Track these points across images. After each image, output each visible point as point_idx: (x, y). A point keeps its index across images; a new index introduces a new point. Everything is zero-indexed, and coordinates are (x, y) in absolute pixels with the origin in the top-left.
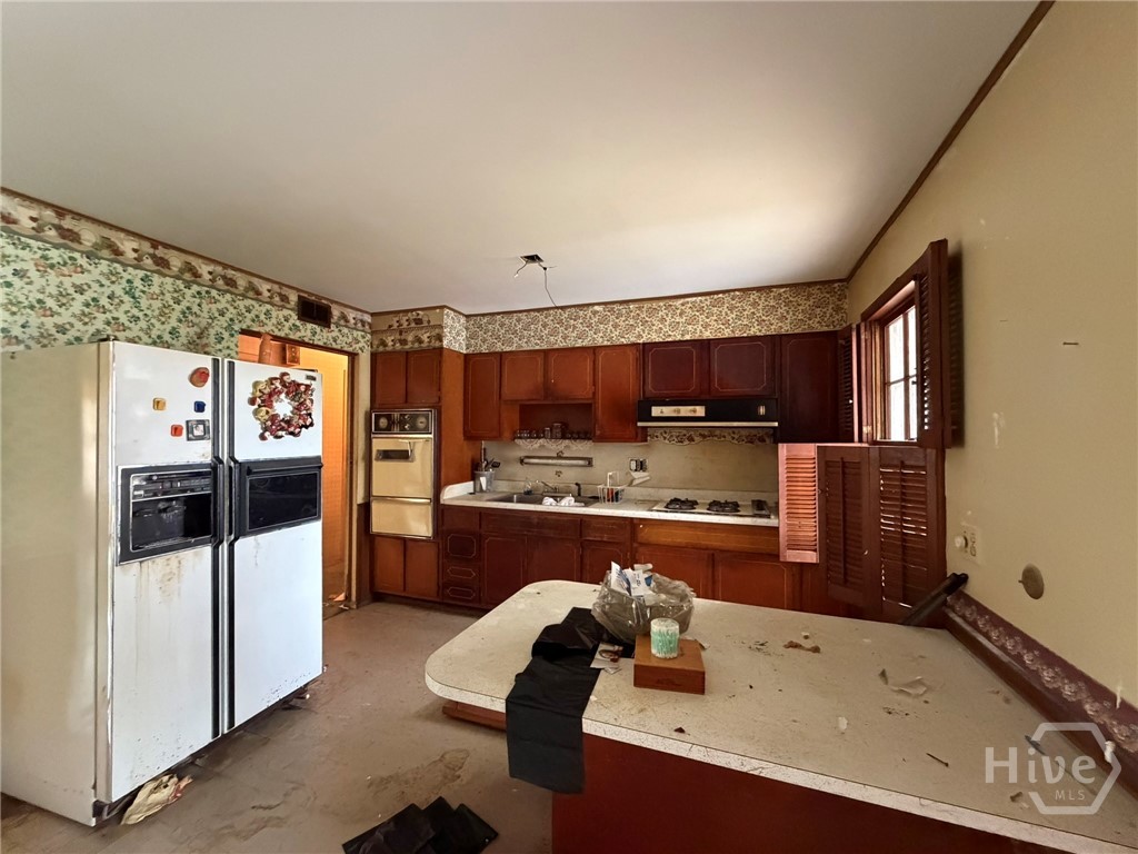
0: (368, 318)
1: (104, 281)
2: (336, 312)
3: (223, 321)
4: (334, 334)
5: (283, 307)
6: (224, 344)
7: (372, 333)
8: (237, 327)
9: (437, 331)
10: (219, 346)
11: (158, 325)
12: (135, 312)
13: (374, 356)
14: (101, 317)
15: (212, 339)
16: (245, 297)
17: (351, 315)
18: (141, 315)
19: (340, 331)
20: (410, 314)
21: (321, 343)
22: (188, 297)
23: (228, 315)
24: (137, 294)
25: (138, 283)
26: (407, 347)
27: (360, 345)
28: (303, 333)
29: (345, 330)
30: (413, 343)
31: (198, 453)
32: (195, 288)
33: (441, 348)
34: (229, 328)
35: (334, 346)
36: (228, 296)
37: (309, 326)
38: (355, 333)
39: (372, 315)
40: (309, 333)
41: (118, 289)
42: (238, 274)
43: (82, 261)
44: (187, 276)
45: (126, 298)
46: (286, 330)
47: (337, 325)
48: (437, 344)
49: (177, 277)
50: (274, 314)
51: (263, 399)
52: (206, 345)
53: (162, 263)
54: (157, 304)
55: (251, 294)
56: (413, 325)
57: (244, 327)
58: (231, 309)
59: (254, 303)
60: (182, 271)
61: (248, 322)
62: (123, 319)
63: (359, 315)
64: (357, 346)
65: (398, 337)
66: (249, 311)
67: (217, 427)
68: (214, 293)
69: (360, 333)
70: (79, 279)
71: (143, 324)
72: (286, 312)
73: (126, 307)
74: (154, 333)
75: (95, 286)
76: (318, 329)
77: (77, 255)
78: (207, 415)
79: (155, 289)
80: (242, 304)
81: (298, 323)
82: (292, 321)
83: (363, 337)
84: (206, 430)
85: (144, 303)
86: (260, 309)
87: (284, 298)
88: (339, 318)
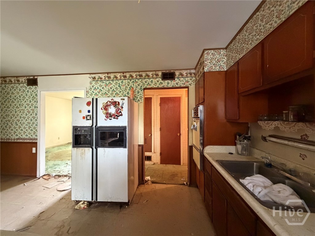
0: (193, 71)
1: (115, 85)
2: (177, 73)
3: (139, 87)
4: (176, 82)
5: (157, 78)
6: (140, 93)
7: (196, 77)
8: (143, 88)
10: (138, 94)
11: (125, 92)
12: (120, 90)
16: (145, 78)
17: (184, 73)
19: (180, 80)
20: (199, 62)
21: (171, 86)
22: (131, 83)
23: (140, 85)
24: (121, 86)
25: (121, 83)
26: (199, 78)
27: (189, 83)
28: (164, 84)
29: (182, 79)
31: (88, 123)
32: (132, 80)
33: (204, 73)
34: (141, 89)
35: (177, 86)
36: (140, 80)
37: (166, 81)
38: (187, 79)
39: (195, 69)
40: (166, 84)
42: (143, 73)
43: (111, 82)
44: (131, 78)
46: (158, 85)
47: (178, 78)
49: (128, 79)
50: (154, 81)
51: (106, 108)
52: (135, 95)
53: (125, 77)
54: (124, 87)
55: (147, 77)
56: (200, 66)
57: (145, 87)
58: (141, 83)
59: (147, 79)
60: (129, 77)
62: (118, 93)
63: (188, 71)
65: (198, 74)
66: (146, 82)
68: (137, 80)
69: (189, 78)
70: (111, 86)
73: (118, 90)
74: (124, 94)
75: (113, 87)
76: (170, 81)
78: (91, 114)
79: (124, 84)
80: (144, 81)
81: (162, 82)
82: (160, 82)
83: (191, 79)
86: (149, 81)
87: (157, 75)
88: (179, 75)
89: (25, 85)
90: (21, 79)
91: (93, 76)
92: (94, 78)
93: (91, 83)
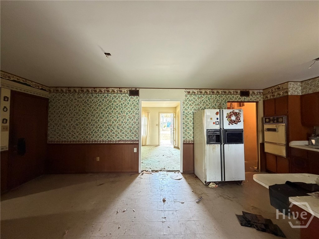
0: (261, 91)
1: (206, 98)
2: (251, 92)
3: (224, 101)
4: (250, 98)
5: (237, 94)
6: (224, 105)
7: (263, 95)
8: (226, 101)
9: (286, 90)
10: (223, 106)
11: (213, 104)
12: (210, 102)
13: (264, 102)
14: (205, 104)
15: (222, 105)
16: (228, 94)
17: (256, 92)
18: (210, 103)
19: (252, 96)
20: (275, 87)
21: (247, 101)
22: (217, 97)
23: (225, 99)
24: (210, 99)
25: (210, 97)
26: (275, 97)
27: (259, 99)
28: (242, 99)
29: (254, 96)
30: (277, 95)
31: (217, 127)
32: (219, 95)
33: (288, 96)
34: (225, 102)
35: (251, 101)
36: (225, 95)
37: (243, 97)
38: (257, 96)
39: (263, 90)
40: (243, 99)
41: (207, 99)
42: (226, 90)
43: (203, 96)
44: (217, 94)
45: (208, 100)
46: (237, 100)
47: (251, 95)
48: (286, 94)
49: (216, 94)
50: (234, 97)
51: (229, 116)
52: (221, 106)
53: (213, 92)
54: (213, 100)
55: (229, 94)
56: (277, 90)
57: (228, 101)
58: (225, 98)
59: (230, 95)
60: (216, 93)
61: (229, 100)
62: (208, 104)
63: (258, 91)
64: (258, 99)
65: (271, 94)
66: (229, 97)
67: (221, 122)
68: (222, 95)
69: (259, 96)
70: (202, 99)
71: (211, 104)
72: (237, 95)
73: (208, 102)
74: (213, 105)
75: (204, 99)
76: (246, 97)
77: (202, 95)
78: (219, 120)
79: (212, 98)
80: (227, 96)
81: (240, 97)
82: (239, 97)
83: (260, 97)
84: (219, 123)
85: (211, 100)
86: (231, 96)
87: (237, 92)
88: (252, 93)
89: (127, 95)
90: (123, 90)
91: (188, 90)
92: (189, 92)
93: (186, 96)
